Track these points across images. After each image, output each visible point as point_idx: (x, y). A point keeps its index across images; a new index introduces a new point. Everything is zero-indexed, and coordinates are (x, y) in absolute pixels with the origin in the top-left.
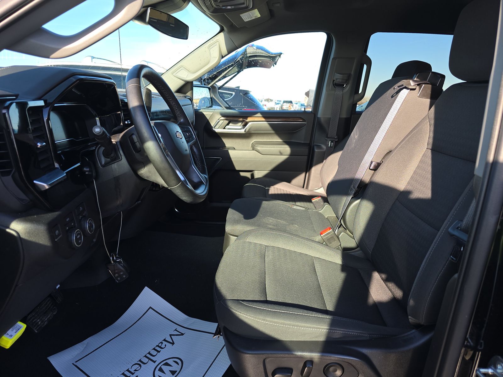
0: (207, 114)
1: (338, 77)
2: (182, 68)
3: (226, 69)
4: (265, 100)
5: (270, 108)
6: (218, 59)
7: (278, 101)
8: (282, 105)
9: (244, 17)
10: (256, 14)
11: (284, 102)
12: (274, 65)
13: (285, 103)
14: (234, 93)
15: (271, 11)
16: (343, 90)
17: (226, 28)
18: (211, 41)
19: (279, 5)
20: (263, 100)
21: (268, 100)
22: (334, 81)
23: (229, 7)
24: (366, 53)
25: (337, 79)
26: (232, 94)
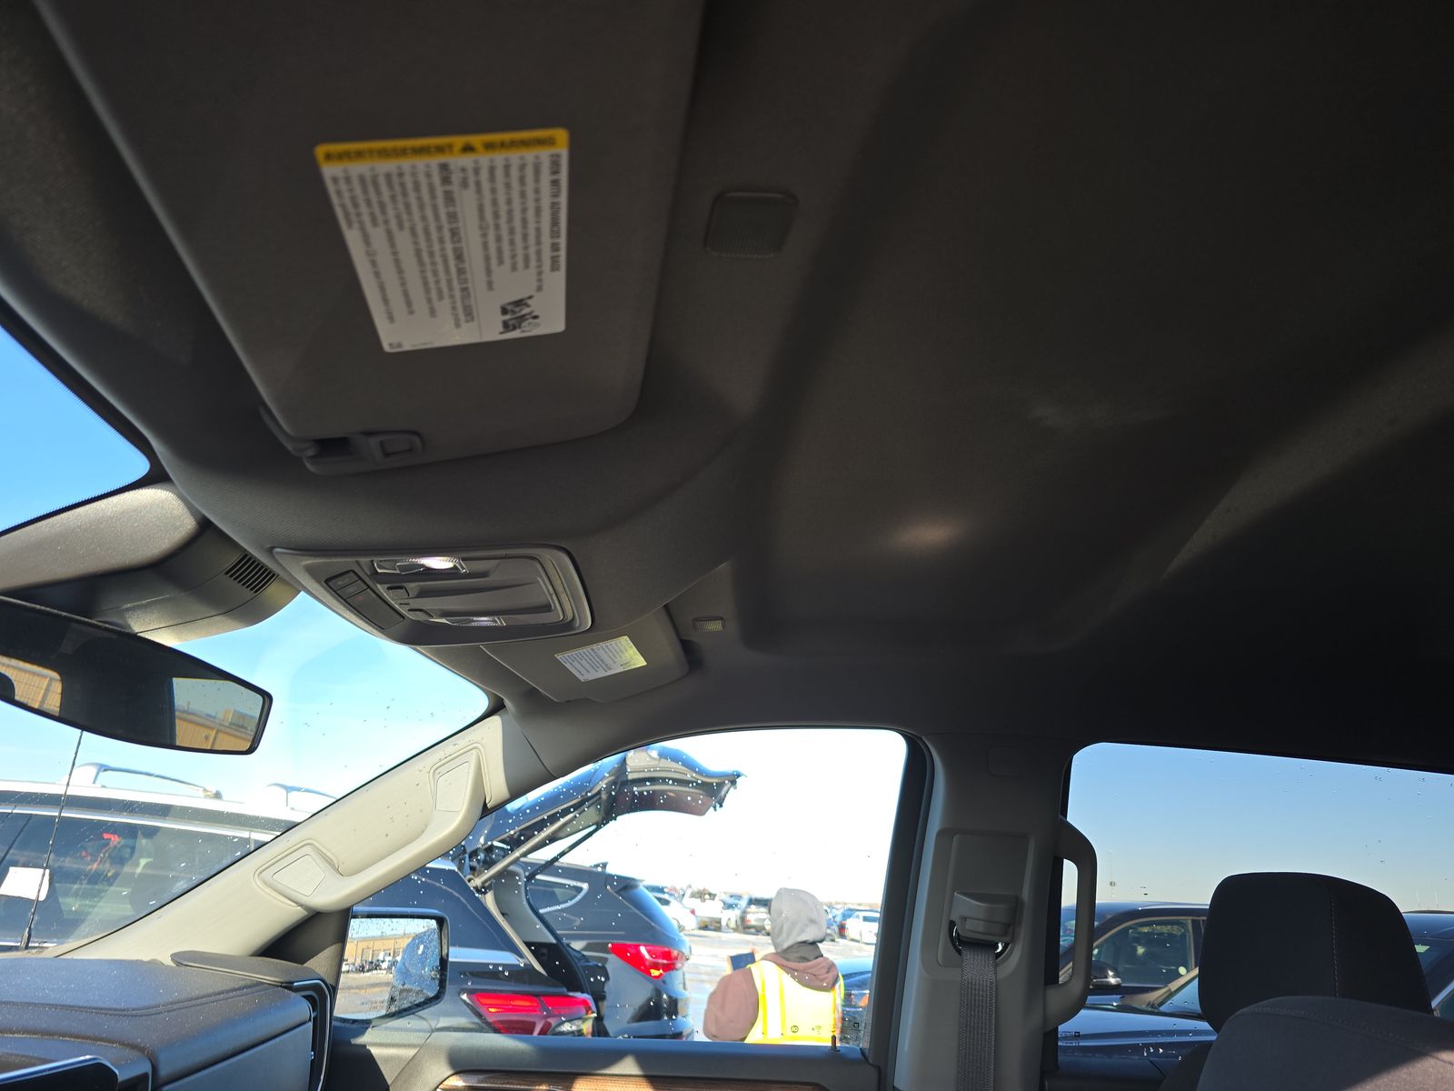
0: (388, 1059)
1: (970, 912)
2: (307, 849)
3: (553, 819)
4: (693, 895)
5: (706, 920)
6: (465, 818)
7: (731, 896)
8: (744, 912)
9: (575, 663)
10: (627, 655)
11: (752, 902)
12: (715, 808)
13: (753, 906)
14: (585, 886)
15: (687, 647)
16: (996, 966)
17: (510, 700)
18: (448, 748)
19: (715, 626)
20: (688, 893)
21: (700, 895)
22: (952, 924)
23: (484, 621)
24: (1064, 813)
25: (965, 919)
26: (579, 890)
